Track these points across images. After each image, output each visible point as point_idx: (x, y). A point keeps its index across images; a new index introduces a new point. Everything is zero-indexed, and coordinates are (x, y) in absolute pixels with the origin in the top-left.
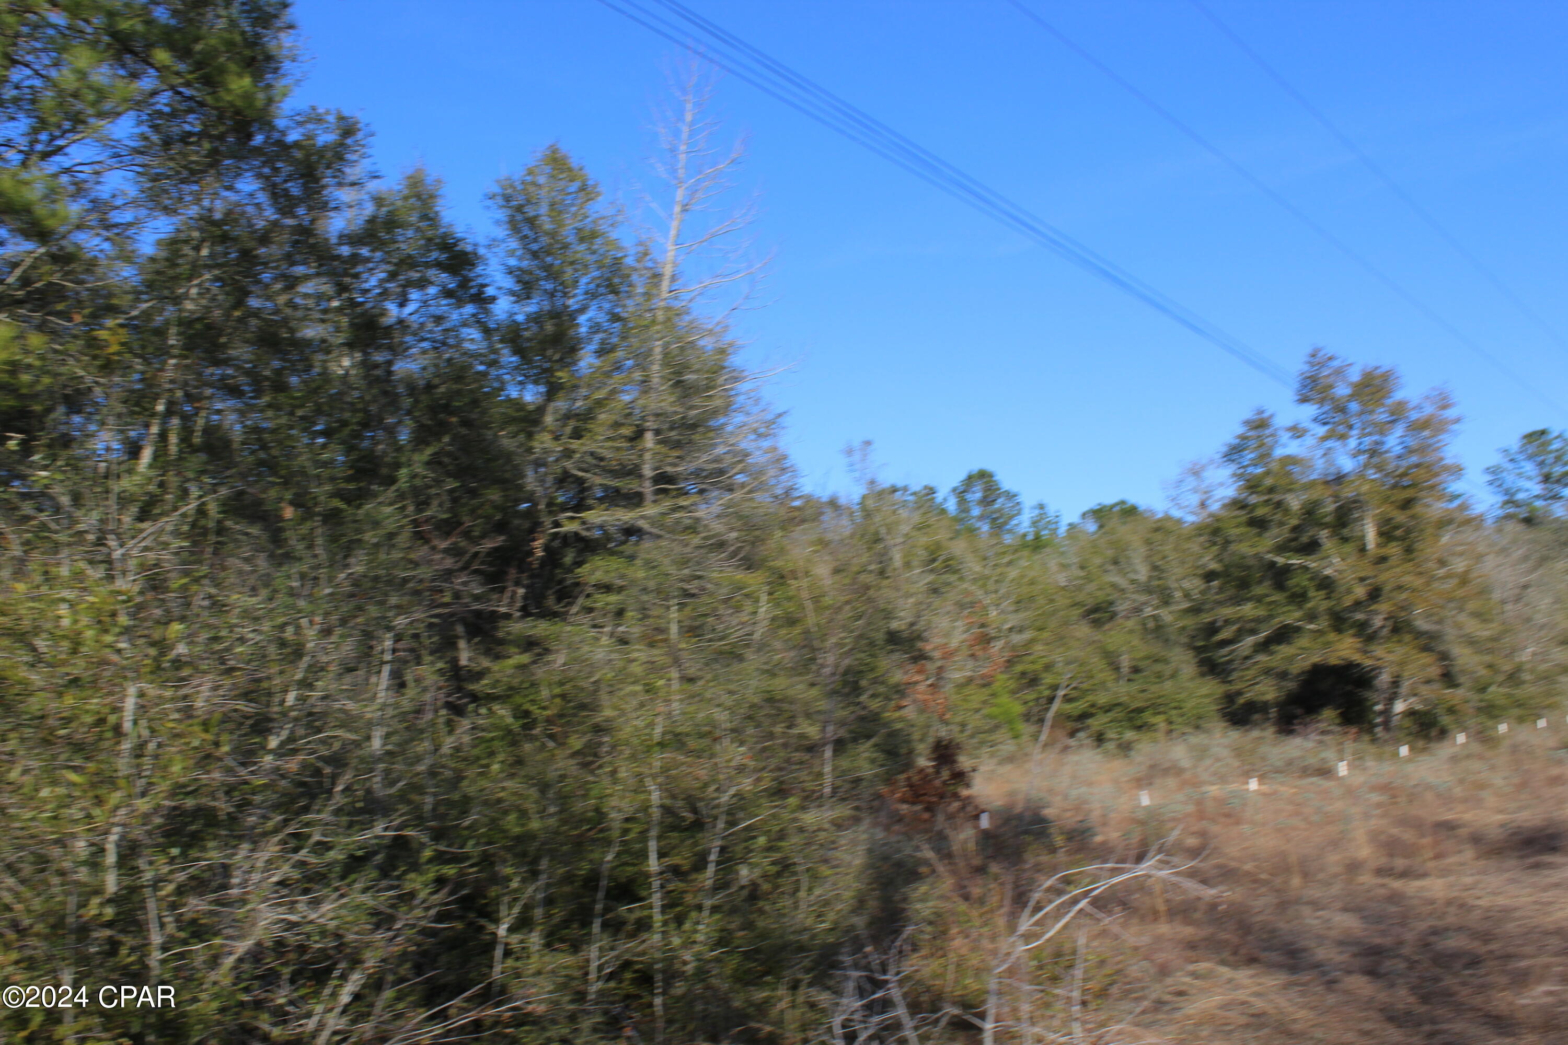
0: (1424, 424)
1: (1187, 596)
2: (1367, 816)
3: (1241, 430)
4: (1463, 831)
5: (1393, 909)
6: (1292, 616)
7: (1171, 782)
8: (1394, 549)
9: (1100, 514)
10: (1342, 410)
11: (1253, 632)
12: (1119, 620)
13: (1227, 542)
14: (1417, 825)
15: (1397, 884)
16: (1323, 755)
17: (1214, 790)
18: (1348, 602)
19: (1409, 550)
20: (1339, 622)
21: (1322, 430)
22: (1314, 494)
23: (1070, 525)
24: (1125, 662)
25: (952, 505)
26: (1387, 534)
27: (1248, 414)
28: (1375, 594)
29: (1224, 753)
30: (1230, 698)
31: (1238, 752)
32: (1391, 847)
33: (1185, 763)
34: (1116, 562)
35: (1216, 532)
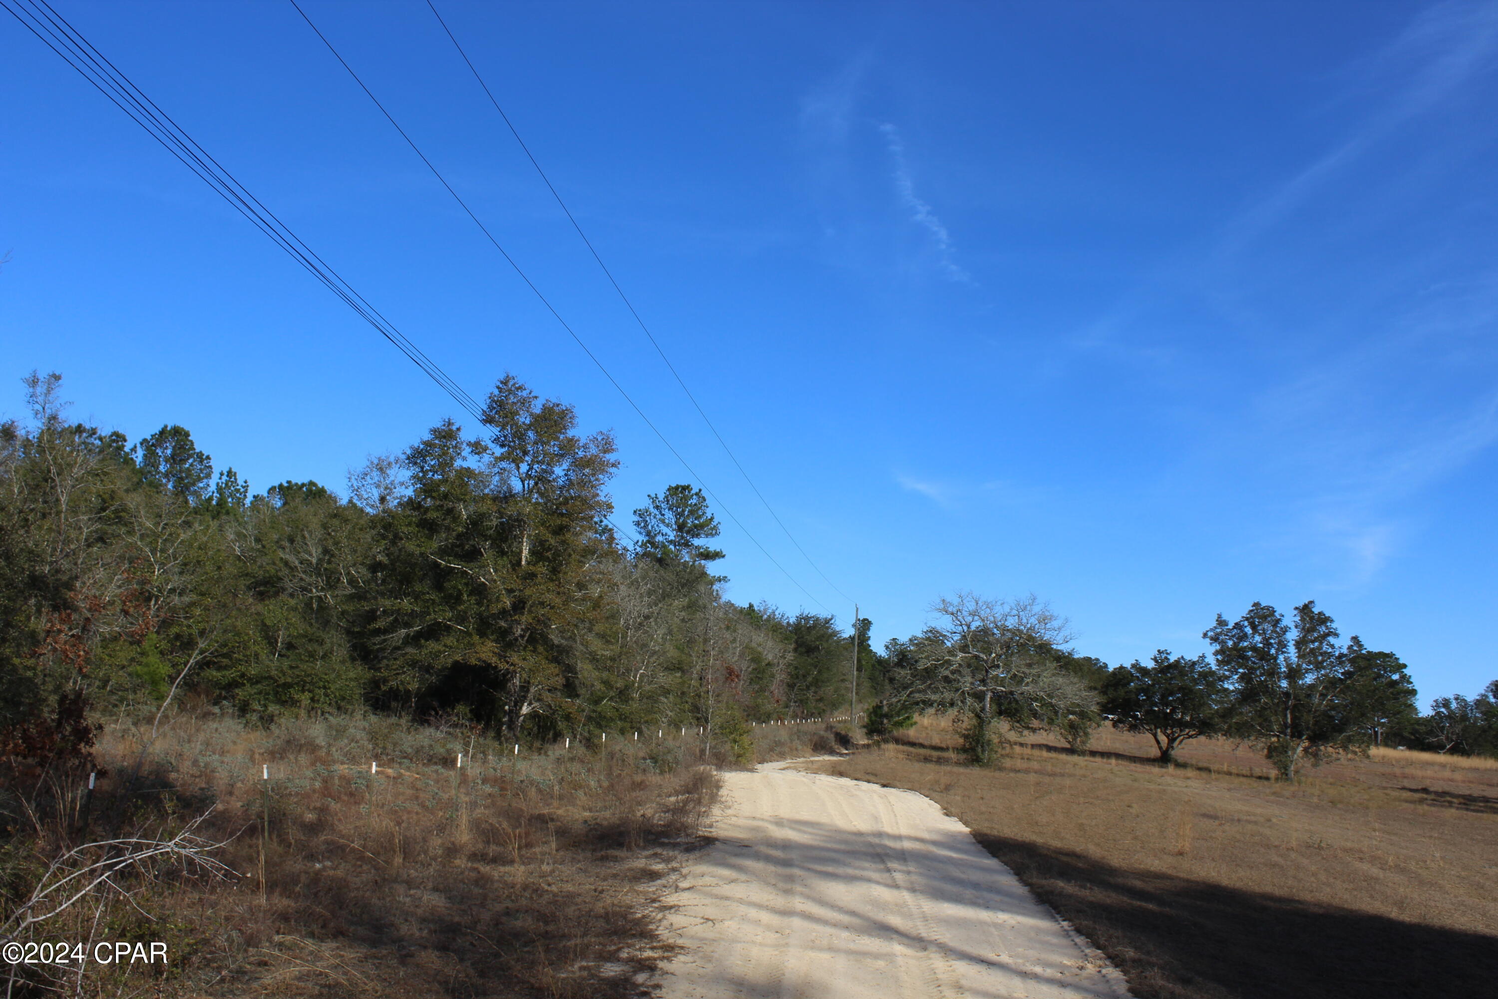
0: (588, 462)
1: (352, 582)
2: (473, 805)
3: (427, 437)
4: (551, 825)
5: (477, 891)
6: (444, 615)
7: (303, 759)
8: (542, 569)
9: (286, 491)
10: (520, 435)
11: (407, 625)
12: (283, 597)
13: (397, 537)
14: (514, 817)
15: (485, 869)
16: (449, 746)
17: (343, 769)
18: (495, 609)
19: (555, 571)
20: (484, 627)
21: (499, 451)
22: (484, 509)
23: (254, 497)
24: (281, 638)
25: (139, 457)
26: (537, 554)
27: (438, 424)
28: (519, 606)
29: (361, 735)
30: (375, 684)
31: (373, 737)
32: (489, 834)
33: (321, 741)
34: (292, 541)
35: (387, 527)
